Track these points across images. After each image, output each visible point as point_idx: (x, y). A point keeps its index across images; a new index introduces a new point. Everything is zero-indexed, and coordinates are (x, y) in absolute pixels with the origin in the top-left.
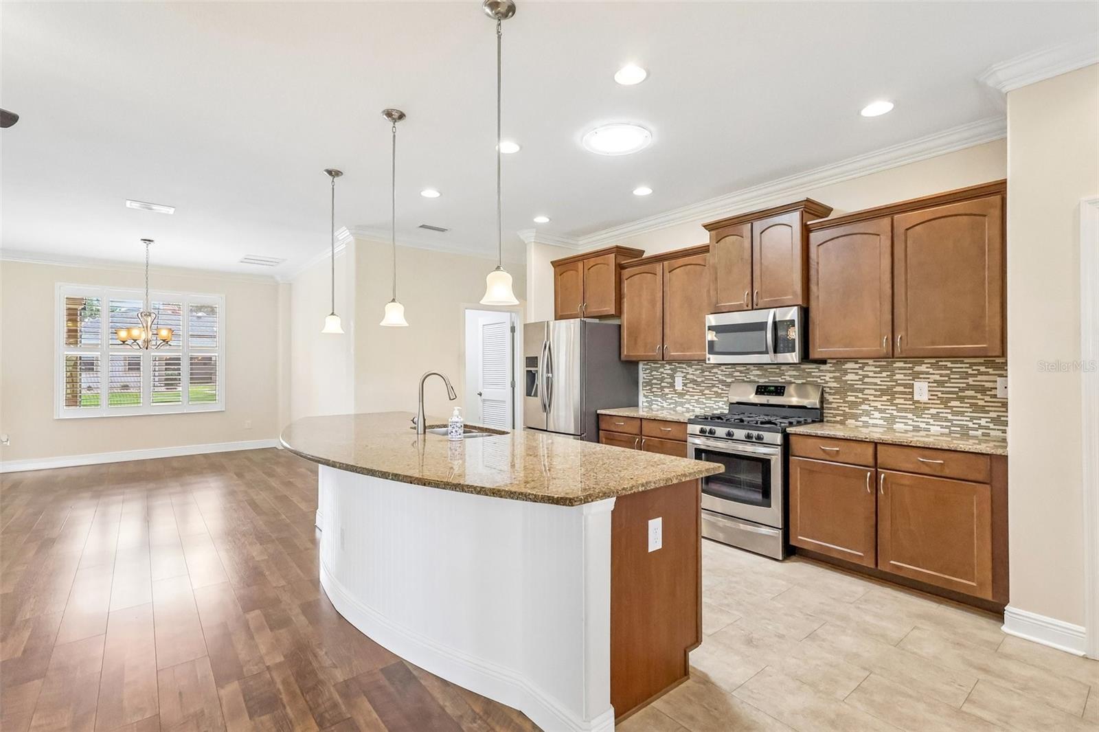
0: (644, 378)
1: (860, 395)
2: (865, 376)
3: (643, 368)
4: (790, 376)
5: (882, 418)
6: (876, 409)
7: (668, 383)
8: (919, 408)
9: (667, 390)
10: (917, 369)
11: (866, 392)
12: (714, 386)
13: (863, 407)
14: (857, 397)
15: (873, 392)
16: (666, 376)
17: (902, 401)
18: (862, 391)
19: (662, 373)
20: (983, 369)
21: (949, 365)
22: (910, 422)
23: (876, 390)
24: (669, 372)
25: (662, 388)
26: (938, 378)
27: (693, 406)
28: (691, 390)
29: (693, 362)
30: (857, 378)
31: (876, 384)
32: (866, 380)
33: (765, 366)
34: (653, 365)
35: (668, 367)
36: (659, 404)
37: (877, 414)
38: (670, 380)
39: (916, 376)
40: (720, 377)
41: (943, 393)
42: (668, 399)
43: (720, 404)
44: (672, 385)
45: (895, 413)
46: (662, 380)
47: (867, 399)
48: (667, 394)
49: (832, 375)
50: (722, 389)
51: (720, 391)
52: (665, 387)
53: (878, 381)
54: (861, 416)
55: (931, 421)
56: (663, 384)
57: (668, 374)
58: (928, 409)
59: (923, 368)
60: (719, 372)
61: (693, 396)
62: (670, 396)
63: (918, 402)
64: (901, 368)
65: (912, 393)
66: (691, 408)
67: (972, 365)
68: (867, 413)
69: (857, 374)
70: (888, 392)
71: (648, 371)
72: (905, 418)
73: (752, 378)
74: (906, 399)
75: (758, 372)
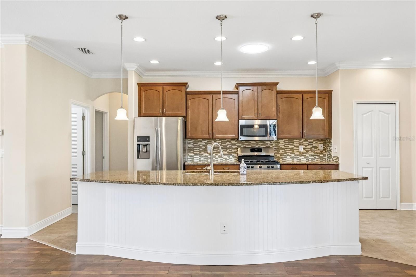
0: (189, 147)
1: (284, 151)
2: (286, 144)
3: (188, 142)
4: (260, 145)
5: (290, 158)
6: (289, 155)
7: (203, 149)
8: (301, 154)
9: (202, 152)
10: (300, 142)
11: (286, 149)
12: (227, 149)
13: (285, 155)
14: (283, 151)
15: (288, 149)
16: (202, 146)
17: (296, 152)
18: (284, 149)
19: (200, 144)
20: (316, 142)
21: (308, 140)
22: (298, 158)
23: (289, 149)
24: (204, 144)
25: (200, 152)
26: (305, 144)
27: (217, 159)
28: (216, 152)
29: (217, 139)
30: (283, 145)
31: (288, 147)
32: (286, 146)
34: (194, 141)
35: (203, 142)
36: (198, 159)
37: (289, 157)
38: (204, 148)
39: (300, 144)
40: (230, 146)
41: (307, 149)
42: (203, 156)
43: (230, 157)
44: (206, 150)
45: (294, 156)
46: (200, 147)
47: (286, 152)
48: (203, 154)
49: (275, 144)
50: (231, 151)
51: (230, 152)
52: (201, 151)
53: (289, 146)
54: (284, 157)
55: (304, 158)
56: (200, 150)
57: (203, 145)
58: (303, 154)
59: (302, 141)
60: (230, 144)
61: (217, 154)
62: (204, 155)
63: (300, 152)
64: (296, 142)
65: (299, 149)
66: (216, 159)
67: (314, 140)
68: (286, 157)
69: (283, 144)
70: (292, 149)
71: (191, 144)
72: (297, 157)
73: (245, 146)
74: (297, 151)
75: (247, 144)
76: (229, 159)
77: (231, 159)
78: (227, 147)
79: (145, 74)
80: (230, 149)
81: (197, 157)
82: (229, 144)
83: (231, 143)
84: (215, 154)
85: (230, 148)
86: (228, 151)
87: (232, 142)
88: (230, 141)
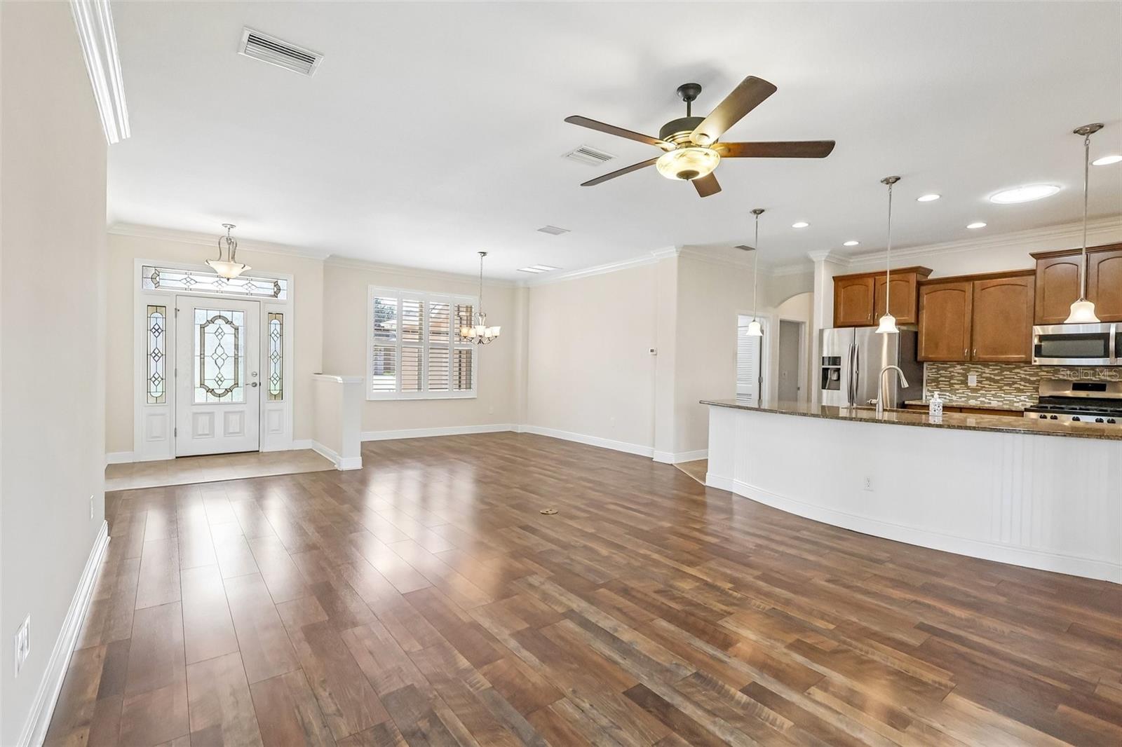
0: (929, 376)
3: (927, 368)
4: (1104, 376)
7: (958, 380)
9: (957, 387)
12: (1015, 383)
16: (956, 374)
19: (953, 372)
24: (961, 371)
25: (951, 385)
28: (988, 386)
33: (1076, 368)
34: (940, 365)
35: (959, 367)
36: (948, 397)
38: (961, 378)
40: (1023, 376)
42: (958, 393)
43: (1022, 398)
44: (964, 382)
46: (951, 378)
48: (958, 390)
50: (1025, 386)
51: (1022, 387)
52: (955, 384)
56: (952, 381)
57: (958, 373)
60: (1022, 372)
61: (989, 391)
62: (960, 391)
66: (987, 401)
71: (934, 370)
73: (1061, 377)
75: (1068, 373)
76: (1018, 402)
77: (1025, 401)
78: (1016, 377)
79: (851, 261)
80: (1023, 383)
81: (945, 395)
82: (1019, 373)
83: (1026, 371)
84: (986, 391)
85: (1022, 379)
86: (1016, 386)
87: (1025, 368)
88: (1023, 367)
